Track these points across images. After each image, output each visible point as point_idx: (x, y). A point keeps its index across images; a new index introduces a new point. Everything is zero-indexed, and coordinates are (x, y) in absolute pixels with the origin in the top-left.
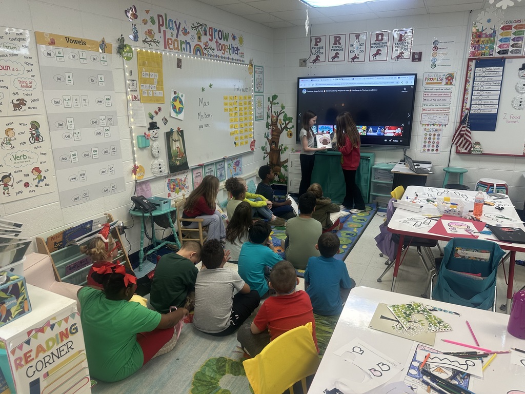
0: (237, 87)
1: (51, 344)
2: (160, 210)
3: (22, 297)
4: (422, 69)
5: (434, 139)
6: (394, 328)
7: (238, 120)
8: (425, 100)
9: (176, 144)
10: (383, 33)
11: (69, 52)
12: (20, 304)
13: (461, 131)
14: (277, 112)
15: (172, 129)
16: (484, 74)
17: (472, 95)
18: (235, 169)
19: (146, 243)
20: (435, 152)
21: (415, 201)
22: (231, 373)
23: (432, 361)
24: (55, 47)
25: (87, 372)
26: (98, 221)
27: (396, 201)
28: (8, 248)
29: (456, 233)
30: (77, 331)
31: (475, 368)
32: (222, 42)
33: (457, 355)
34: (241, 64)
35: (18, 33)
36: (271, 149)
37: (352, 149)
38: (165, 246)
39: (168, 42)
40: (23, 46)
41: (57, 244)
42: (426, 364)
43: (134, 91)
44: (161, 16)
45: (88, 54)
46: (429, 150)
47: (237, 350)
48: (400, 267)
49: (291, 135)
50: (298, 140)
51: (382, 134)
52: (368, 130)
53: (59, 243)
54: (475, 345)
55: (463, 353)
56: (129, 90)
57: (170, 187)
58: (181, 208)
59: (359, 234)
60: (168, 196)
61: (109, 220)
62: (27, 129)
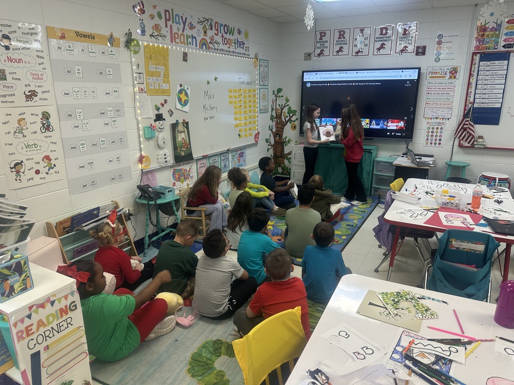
0: (242, 80)
1: (51, 319)
2: (165, 198)
3: (26, 274)
4: (426, 62)
5: (437, 132)
6: (381, 315)
7: (242, 112)
8: (428, 94)
9: (181, 136)
10: (388, 27)
11: (79, 46)
12: (22, 281)
13: (464, 124)
14: (282, 105)
15: (177, 121)
16: (488, 68)
17: (476, 89)
18: (239, 160)
19: (151, 229)
20: (437, 145)
21: (414, 193)
22: (227, 355)
23: (416, 346)
24: (65, 41)
25: (86, 347)
26: (105, 208)
27: (395, 193)
28: (12, 228)
29: (452, 225)
30: (76, 308)
31: (458, 355)
32: (227, 36)
33: (441, 341)
34: (246, 58)
35: (30, 27)
36: (275, 142)
37: (355, 141)
38: (169, 233)
39: (175, 36)
40: (35, 40)
41: (66, 228)
42: (409, 349)
43: (141, 83)
44: (168, 11)
45: (96, 47)
46: (431, 143)
47: (234, 333)
48: (396, 257)
49: (295, 127)
50: (302, 132)
51: (385, 127)
52: (371, 123)
53: (68, 227)
54: (460, 333)
55: (447, 340)
56: (136, 82)
57: (175, 177)
58: (186, 196)
59: (359, 225)
60: (173, 186)
61: (115, 207)
62: (38, 119)
